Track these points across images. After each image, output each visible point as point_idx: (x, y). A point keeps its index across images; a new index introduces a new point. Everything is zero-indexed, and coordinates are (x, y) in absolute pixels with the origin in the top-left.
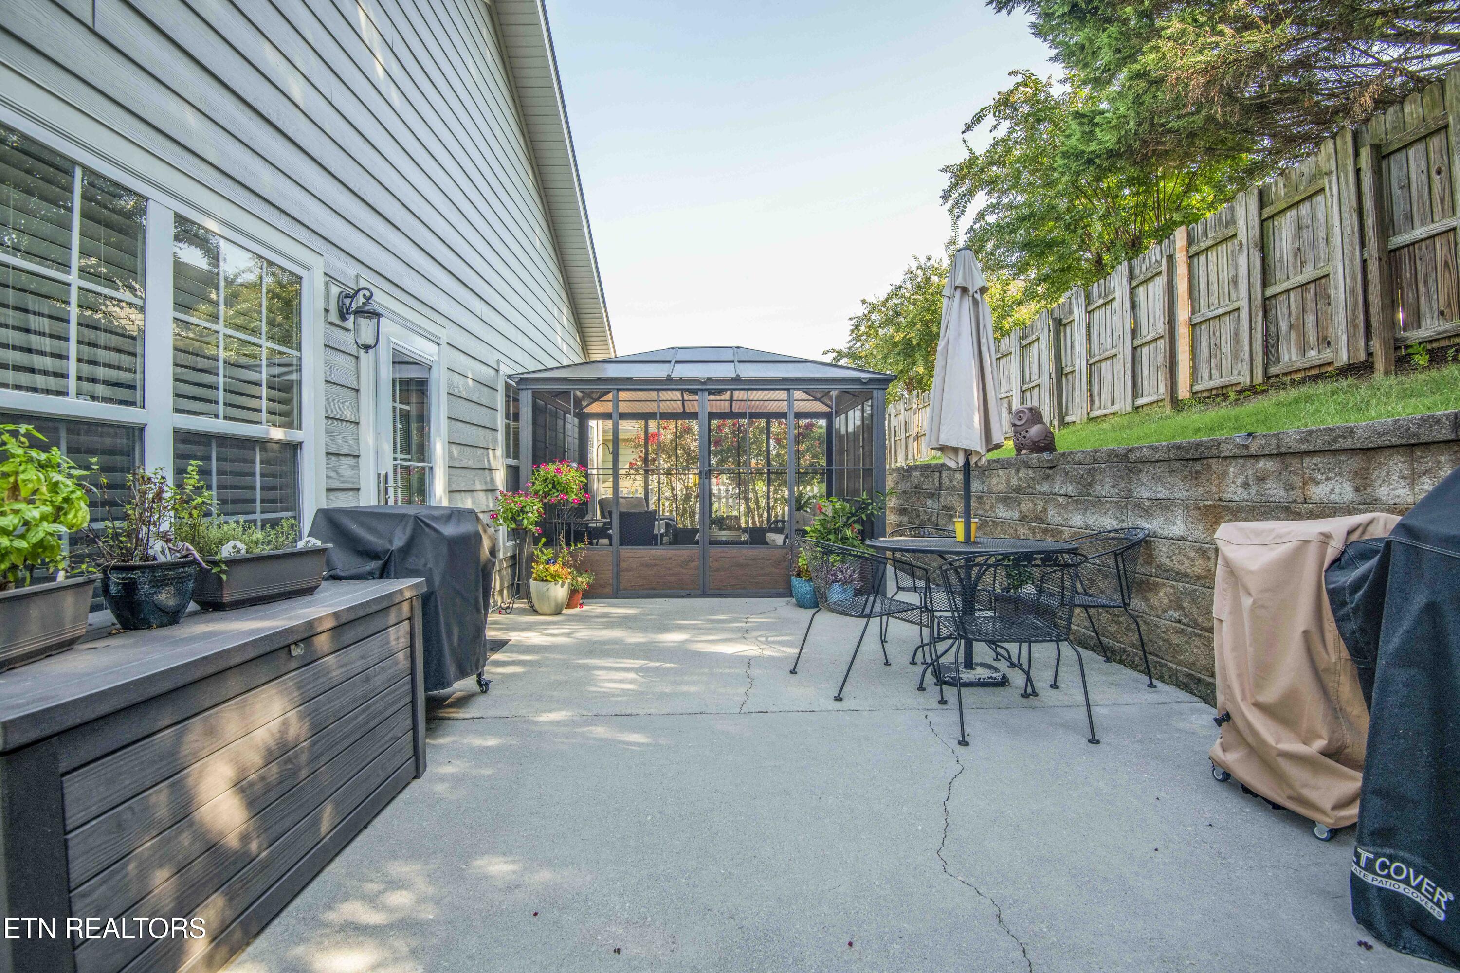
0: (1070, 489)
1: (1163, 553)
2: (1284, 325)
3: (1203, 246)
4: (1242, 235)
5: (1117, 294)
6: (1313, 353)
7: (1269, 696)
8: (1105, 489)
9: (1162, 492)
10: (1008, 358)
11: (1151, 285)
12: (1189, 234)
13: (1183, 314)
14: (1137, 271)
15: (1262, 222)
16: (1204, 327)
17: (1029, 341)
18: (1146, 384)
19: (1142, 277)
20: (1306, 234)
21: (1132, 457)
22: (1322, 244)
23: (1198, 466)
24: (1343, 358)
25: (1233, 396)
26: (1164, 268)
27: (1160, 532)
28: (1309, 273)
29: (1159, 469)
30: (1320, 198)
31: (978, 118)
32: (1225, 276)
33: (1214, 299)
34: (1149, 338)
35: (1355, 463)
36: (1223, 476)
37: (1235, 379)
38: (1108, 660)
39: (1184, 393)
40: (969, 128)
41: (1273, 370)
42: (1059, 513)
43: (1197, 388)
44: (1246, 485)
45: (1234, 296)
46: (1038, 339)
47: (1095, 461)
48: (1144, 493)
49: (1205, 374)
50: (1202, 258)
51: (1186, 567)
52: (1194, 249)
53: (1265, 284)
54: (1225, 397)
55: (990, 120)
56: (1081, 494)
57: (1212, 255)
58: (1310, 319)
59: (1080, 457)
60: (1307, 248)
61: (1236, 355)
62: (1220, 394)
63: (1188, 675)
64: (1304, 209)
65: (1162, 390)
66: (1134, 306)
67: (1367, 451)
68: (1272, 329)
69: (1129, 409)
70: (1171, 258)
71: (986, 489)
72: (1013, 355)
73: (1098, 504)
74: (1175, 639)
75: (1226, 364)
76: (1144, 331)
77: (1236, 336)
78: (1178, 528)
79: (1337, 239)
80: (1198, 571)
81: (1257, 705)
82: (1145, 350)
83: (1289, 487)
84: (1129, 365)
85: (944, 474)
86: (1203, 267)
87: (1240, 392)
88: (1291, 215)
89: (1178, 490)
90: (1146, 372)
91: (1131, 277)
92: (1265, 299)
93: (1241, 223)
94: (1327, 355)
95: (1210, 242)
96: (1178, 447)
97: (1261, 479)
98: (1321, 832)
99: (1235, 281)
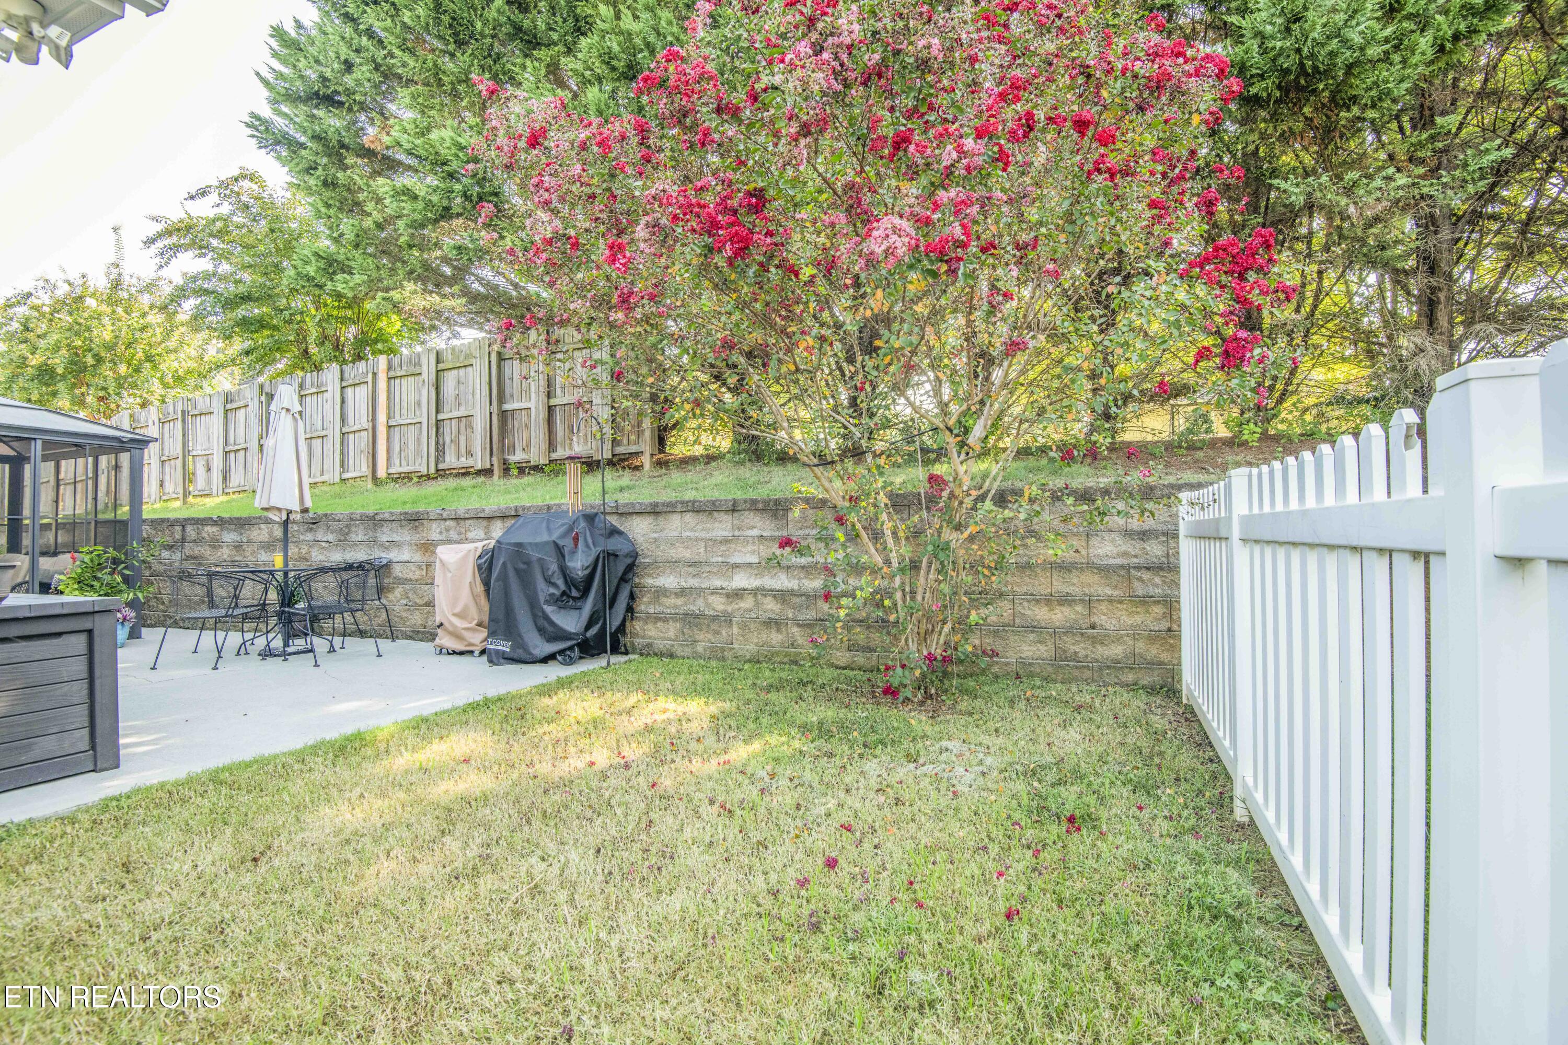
0: (331, 537)
1: (397, 571)
2: (448, 440)
3: (399, 374)
4: (425, 375)
5: (330, 388)
6: (463, 459)
7: (457, 610)
8: (359, 535)
9: (396, 538)
10: (208, 417)
11: (357, 389)
12: (389, 362)
13: (382, 417)
14: (346, 375)
15: (438, 371)
16: (397, 429)
17: (234, 405)
18: (351, 462)
19: (351, 382)
20: (462, 387)
21: (378, 518)
22: (470, 396)
23: (417, 523)
24: (479, 466)
25: (415, 480)
26: (370, 378)
27: (395, 560)
28: (462, 412)
29: (394, 525)
30: (470, 369)
31: (203, 193)
32: (412, 399)
33: (404, 411)
34: (355, 429)
35: (485, 523)
36: (429, 529)
37: (416, 468)
38: (362, 637)
39: (382, 473)
40: (192, 198)
41: (441, 466)
42: (322, 553)
43: (390, 471)
44: (441, 533)
45: (418, 413)
46: (246, 406)
47: (351, 519)
48: (385, 538)
49: (397, 462)
50: (398, 381)
51: (410, 576)
52: (392, 374)
53: (437, 412)
54: (410, 479)
55: (213, 198)
56: (340, 541)
57: (404, 381)
58: (463, 438)
59: (341, 517)
60: (462, 396)
61: (418, 452)
62: (406, 477)
63: (413, 632)
64: (462, 371)
65: (364, 468)
66: (343, 401)
67: (489, 518)
68: (441, 441)
69: (337, 480)
70: (375, 374)
71: (244, 540)
72: (214, 416)
73: (354, 545)
74: (404, 614)
75: (411, 457)
76: (351, 422)
77: (418, 440)
78: (406, 556)
79: (478, 397)
80: (417, 577)
81: (454, 615)
82: (351, 436)
83: (460, 533)
84: (338, 446)
85: (189, 528)
86: (397, 388)
87: (420, 477)
88: (454, 372)
89: (405, 535)
90: (351, 454)
91: (342, 379)
92: (437, 421)
93: (425, 368)
94: (470, 462)
95: (403, 373)
96: (406, 513)
97: (448, 530)
98: (477, 653)
99: (418, 403)
